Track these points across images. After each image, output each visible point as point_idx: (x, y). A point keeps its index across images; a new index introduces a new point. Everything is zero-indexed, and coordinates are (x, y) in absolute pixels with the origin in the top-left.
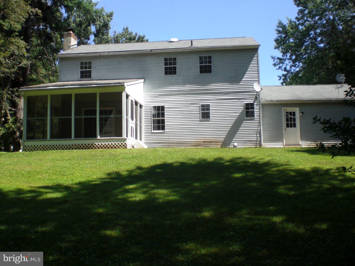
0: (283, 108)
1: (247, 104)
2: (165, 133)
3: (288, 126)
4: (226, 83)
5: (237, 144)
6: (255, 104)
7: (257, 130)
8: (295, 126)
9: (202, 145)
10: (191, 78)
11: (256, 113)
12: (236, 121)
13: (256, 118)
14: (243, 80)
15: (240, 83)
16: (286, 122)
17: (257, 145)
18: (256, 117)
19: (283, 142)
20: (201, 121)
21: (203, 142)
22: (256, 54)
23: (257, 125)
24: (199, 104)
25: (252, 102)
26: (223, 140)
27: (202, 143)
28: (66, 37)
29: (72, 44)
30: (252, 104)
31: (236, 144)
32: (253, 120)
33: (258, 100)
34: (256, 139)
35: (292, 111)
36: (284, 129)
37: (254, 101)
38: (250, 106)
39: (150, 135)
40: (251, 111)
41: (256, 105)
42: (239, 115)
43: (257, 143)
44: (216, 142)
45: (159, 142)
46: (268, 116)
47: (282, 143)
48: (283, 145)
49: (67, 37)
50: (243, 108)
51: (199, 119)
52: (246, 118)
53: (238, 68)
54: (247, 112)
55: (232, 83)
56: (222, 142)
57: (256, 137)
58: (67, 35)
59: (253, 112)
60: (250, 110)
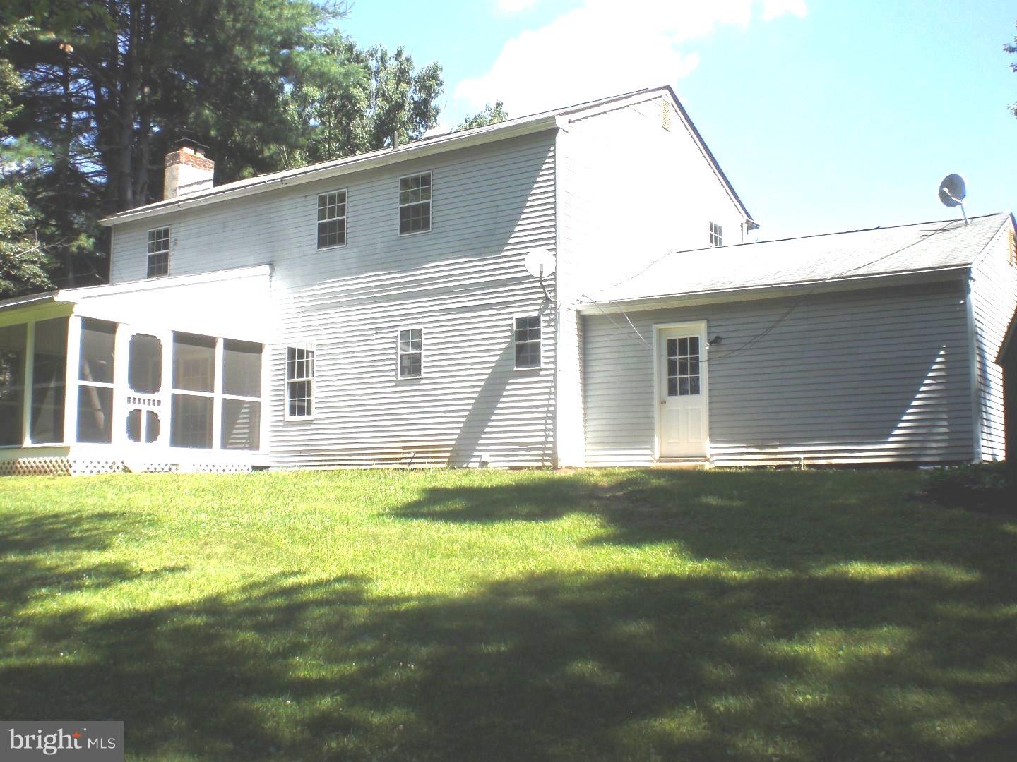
0: (656, 327)
1: (521, 323)
2: (314, 422)
3: (672, 391)
4: (465, 257)
5: (491, 456)
6: (542, 318)
7: (545, 409)
8: (695, 390)
9: (401, 459)
10: (377, 251)
11: (545, 351)
12: (488, 379)
13: (543, 366)
14: (511, 241)
15: (504, 254)
16: (665, 377)
17: (547, 458)
18: (545, 363)
19: (652, 449)
20: (398, 383)
21: (401, 450)
22: (552, 148)
23: (547, 390)
24: (396, 329)
25: (535, 314)
26: (453, 443)
27: (400, 453)
28: (170, 165)
29: (180, 183)
30: (535, 321)
31: (485, 457)
32: (536, 373)
33: (553, 306)
34: (543, 439)
35: (688, 335)
36: (656, 402)
37: (541, 311)
38: (528, 329)
39: (281, 429)
40: (531, 344)
41: (546, 324)
42: (497, 358)
43: (546, 452)
44: (436, 449)
45: (301, 452)
46: (608, 356)
47: (648, 452)
48: (650, 458)
49: (173, 164)
50: (509, 334)
51: (394, 378)
52: (515, 369)
53: (498, 203)
54: (520, 349)
55: (480, 254)
56: (451, 449)
57: (543, 433)
58: (173, 159)
59: (537, 346)
60: (528, 341)
